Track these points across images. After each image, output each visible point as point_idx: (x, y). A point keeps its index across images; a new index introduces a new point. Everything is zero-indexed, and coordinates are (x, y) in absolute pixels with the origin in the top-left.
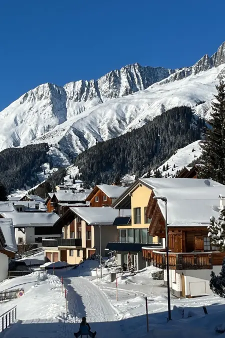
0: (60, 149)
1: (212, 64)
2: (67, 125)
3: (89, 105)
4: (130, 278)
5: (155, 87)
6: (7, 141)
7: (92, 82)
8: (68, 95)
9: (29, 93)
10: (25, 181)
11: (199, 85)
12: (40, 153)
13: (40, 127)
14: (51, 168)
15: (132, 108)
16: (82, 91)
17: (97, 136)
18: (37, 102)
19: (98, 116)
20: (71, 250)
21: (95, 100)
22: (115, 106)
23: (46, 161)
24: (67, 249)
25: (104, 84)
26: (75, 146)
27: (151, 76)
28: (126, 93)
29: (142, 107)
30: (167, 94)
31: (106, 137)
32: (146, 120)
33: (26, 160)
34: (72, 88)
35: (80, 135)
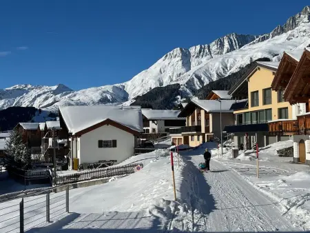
0: (187, 87)
1: (283, 31)
2: (191, 72)
3: (204, 60)
4: (254, 154)
5: (246, 47)
6: (155, 83)
7: (206, 45)
8: (192, 55)
9: (168, 54)
10: (166, 107)
11: (274, 44)
12: (175, 90)
13: (175, 74)
14: (181, 98)
15: (231, 60)
16: (200, 52)
17: (209, 78)
18: (173, 59)
19: (210, 66)
20: (193, 135)
21: (208, 56)
22: (221, 60)
23: (179, 94)
24: (189, 135)
25: (214, 47)
26: (196, 85)
27: (243, 40)
28: (228, 52)
29: (237, 60)
30: (254, 51)
31: (215, 78)
32: (240, 68)
33: (167, 94)
34: (194, 50)
35: (199, 78)
